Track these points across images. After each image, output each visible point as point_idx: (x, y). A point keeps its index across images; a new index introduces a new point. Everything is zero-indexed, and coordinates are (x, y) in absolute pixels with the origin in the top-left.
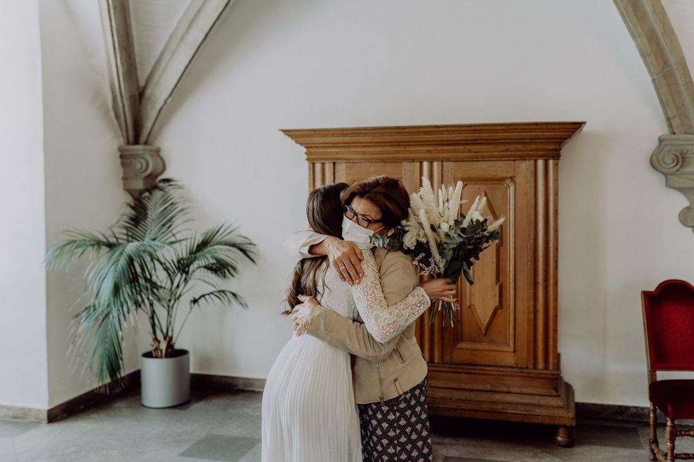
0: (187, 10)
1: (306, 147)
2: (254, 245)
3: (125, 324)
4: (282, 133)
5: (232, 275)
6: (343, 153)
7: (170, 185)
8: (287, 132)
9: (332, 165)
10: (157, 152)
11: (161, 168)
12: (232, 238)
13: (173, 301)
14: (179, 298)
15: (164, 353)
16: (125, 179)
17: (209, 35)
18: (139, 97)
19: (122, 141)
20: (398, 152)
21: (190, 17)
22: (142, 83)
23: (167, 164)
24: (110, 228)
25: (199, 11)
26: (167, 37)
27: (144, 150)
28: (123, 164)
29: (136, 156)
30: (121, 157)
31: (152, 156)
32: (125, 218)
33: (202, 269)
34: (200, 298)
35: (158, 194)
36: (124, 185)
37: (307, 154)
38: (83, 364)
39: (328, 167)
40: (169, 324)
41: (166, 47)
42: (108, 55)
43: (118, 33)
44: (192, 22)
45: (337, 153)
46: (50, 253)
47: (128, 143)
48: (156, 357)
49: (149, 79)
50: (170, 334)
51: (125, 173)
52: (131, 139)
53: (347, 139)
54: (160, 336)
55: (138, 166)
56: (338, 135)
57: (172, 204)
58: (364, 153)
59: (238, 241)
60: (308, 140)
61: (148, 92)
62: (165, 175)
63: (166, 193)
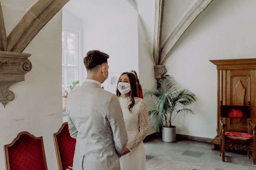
0: (178, 25)
1: (217, 65)
2: (195, 95)
4: (210, 61)
6: (230, 67)
7: (169, 77)
8: (212, 61)
9: (225, 71)
10: (164, 67)
11: (165, 72)
12: (188, 93)
14: (174, 110)
15: (169, 126)
16: (155, 75)
17: (185, 32)
18: (161, 50)
19: (155, 64)
20: (249, 67)
21: (179, 26)
22: (162, 47)
23: (167, 70)
24: (153, 89)
26: (171, 33)
27: (161, 66)
28: (155, 71)
29: (159, 68)
30: (155, 69)
31: (163, 68)
33: (179, 103)
35: (165, 80)
36: (155, 77)
37: (217, 67)
40: (170, 119)
41: (170, 36)
45: (227, 67)
47: (157, 64)
48: (167, 127)
49: (164, 46)
50: (170, 121)
51: (155, 73)
52: (158, 63)
53: (232, 63)
54: (168, 122)
55: (160, 71)
56: (228, 62)
57: (170, 83)
58: (237, 67)
59: (191, 94)
60: (218, 63)
61: (164, 50)
62: (167, 74)
63: (168, 80)
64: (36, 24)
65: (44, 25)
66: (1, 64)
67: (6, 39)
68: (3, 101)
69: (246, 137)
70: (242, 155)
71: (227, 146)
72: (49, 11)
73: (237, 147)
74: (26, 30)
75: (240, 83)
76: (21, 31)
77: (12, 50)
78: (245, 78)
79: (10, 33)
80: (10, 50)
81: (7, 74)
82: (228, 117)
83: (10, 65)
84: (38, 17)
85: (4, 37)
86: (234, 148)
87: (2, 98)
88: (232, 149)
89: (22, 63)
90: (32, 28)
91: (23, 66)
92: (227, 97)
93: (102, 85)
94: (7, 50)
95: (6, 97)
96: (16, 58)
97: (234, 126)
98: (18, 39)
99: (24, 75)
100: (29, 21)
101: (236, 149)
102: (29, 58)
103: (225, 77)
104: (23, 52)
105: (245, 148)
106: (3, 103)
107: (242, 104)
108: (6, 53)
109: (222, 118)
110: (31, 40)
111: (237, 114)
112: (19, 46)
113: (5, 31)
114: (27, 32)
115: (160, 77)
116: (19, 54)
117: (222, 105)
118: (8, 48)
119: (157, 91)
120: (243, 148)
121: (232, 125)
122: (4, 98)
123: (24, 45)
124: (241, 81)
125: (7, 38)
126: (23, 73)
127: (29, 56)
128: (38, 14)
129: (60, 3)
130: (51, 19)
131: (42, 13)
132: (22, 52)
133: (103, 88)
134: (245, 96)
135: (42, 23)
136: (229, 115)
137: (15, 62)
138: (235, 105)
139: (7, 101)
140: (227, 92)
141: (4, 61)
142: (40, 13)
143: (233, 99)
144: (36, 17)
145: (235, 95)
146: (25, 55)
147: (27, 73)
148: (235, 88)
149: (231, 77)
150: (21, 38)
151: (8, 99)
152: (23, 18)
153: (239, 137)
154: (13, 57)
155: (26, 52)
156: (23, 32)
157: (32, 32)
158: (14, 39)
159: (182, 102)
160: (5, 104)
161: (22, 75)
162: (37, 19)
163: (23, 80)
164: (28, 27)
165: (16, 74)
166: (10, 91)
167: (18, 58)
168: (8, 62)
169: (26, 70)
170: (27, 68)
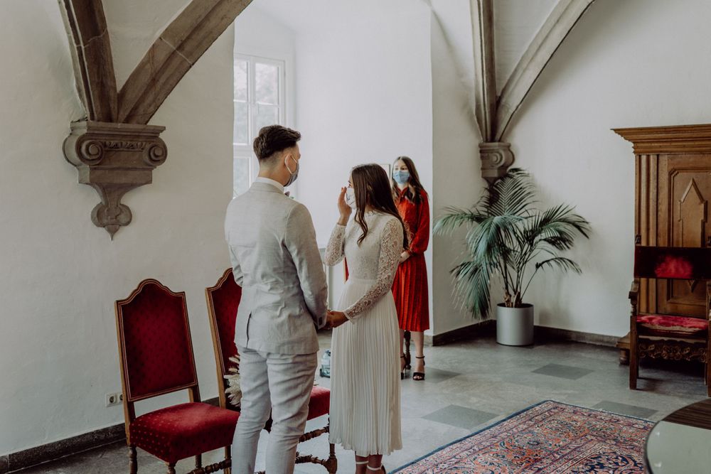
1: (634, 143)
2: (587, 223)
3: (492, 275)
4: (613, 132)
5: (568, 247)
6: (666, 147)
7: (519, 173)
8: (617, 131)
9: (656, 157)
10: (508, 148)
11: (511, 160)
12: (568, 216)
13: (521, 264)
14: (526, 262)
15: (514, 304)
16: (483, 169)
18: (496, 104)
19: (481, 140)
22: (499, 94)
23: (515, 156)
24: (474, 206)
25: (547, 37)
26: (520, 58)
27: (499, 146)
28: (482, 158)
29: (492, 151)
30: (481, 152)
31: (504, 150)
32: (484, 199)
33: (543, 242)
34: (543, 263)
35: (509, 181)
36: (483, 174)
37: (634, 148)
38: (462, 303)
39: (653, 159)
40: (518, 283)
41: (519, 65)
42: (476, 75)
43: (486, 59)
44: (540, 47)
45: (660, 146)
47: (487, 141)
48: (508, 307)
49: (504, 91)
50: (519, 290)
51: (483, 164)
52: (489, 137)
53: (669, 135)
55: (495, 159)
56: (661, 133)
57: (521, 188)
58: (684, 146)
59: (574, 219)
60: (635, 137)
61: (503, 101)
62: (514, 166)
63: (515, 180)
64: (176, 62)
65: (193, 64)
66: (107, 149)
67: (116, 97)
68: (111, 226)
69: (690, 327)
70: (692, 378)
71: (642, 348)
72: (202, 33)
73: (668, 353)
74: (157, 74)
75: (693, 188)
76: (145, 79)
77: (127, 120)
78: (705, 173)
79: (124, 83)
80: (123, 120)
81: (118, 168)
82: (654, 276)
83: (123, 151)
84: (181, 47)
85: (112, 94)
86: (660, 354)
87: (107, 219)
88: (655, 356)
89: (148, 146)
90: (167, 74)
91: (149, 153)
92: (660, 226)
93: (287, 189)
94: (117, 121)
95: (116, 217)
96: (136, 136)
97: (676, 301)
98: (140, 95)
99: (151, 171)
100: (161, 56)
101: (665, 358)
102: (162, 136)
103: (656, 173)
104: (148, 124)
105: (689, 354)
106: (109, 230)
107: (699, 245)
108: (115, 126)
109: (638, 279)
110: (166, 97)
111: (677, 270)
112: (141, 110)
113: (115, 81)
114: (158, 81)
115: (494, 173)
116: (140, 127)
117: (639, 245)
118: (120, 116)
119: (482, 211)
120: (683, 356)
121: (671, 300)
122: (111, 219)
123: (152, 108)
124: (695, 184)
125: (118, 94)
126: (148, 167)
127: (162, 131)
128: (180, 42)
129: (225, 15)
130: (206, 50)
131: (188, 38)
132: (147, 122)
133: (287, 194)
134: (704, 223)
135: (187, 59)
136: (656, 272)
137: (133, 143)
138: (681, 246)
139: (118, 226)
140: (659, 213)
141: (113, 143)
142: (184, 38)
143: (675, 233)
144: (175, 49)
145: (679, 221)
146: (152, 128)
147: (158, 167)
148: (680, 201)
149: (670, 174)
150: (146, 93)
151: (118, 221)
152: (150, 51)
153: (673, 325)
154: (129, 134)
155: (154, 122)
156: (150, 81)
157: (168, 79)
158: (132, 97)
159: (552, 241)
160: (113, 232)
161: (146, 172)
162: (178, 52)
163: (149, 182)
164: (159, 72)
165: (136, 169)
166: (123, 205)
167: (138, 136)
168: (119, 145)
169: (155, 161)
170: (156, 156)
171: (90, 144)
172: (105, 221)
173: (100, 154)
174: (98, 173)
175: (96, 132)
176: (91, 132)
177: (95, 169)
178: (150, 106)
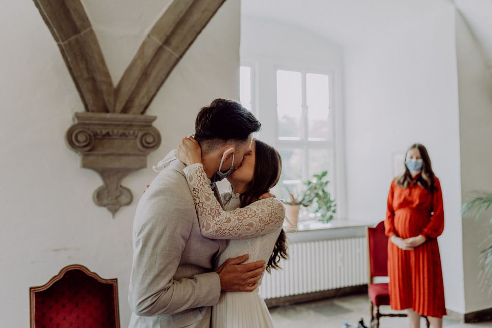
46: (465, 205)
64: (164, 57)
65: (181, 57)
66: (99, 137)
67: (113, 92)
68: (112, 206)
72: (186, 28)
76: (136, 73)
77: (125, 110)
79: (120, 79)
80: (119, 111)
81: (111, 154)
83: (116, 139)
84: (167, 42)
85: (104, 87)
87: (108, 199)
89: (140, 134)
90: (158, 68)
91: (142, 139)
94: (114, 111)
95: (117, 198)
96: (129, 125)
98: (133, 88)
99: (145, 155)
100: (150, 52)
106: (110, 210)
110: (158, 90)
112: (137, 102)
114: (150, 74)
118: (116, 108)
122: (111, 199)
126: (142, 154)
127: (154, 120)
128: (165, 38)
130: (192, 43)
131: (173, 33)
132: (143, 113)
135: (174, 53)
137: (126, 132)
139: (118, 206)
141: (104, 132)
142: (168, 34)
144: (160, 43)
146: (148, 118)
147: (152, 153)
150: (138, 86)
151: (119, 201)
152: (140, 49)
154: (120, 123)
156: (140, 75)
157: (158, 73)
158: (126, 91)
160: (114, 211)
161: (141, 158)
162: (165, 47)
163: (144, 166)
164: (148, 66)
165: (129, 155)
166: (125, 188)
167: (131, 126)
168: (111, 133)
169: (148, 148)
170: (148, 143)
171: (80, 132)
172: (105, 202)
173: (88, 141)
174: (91, 158)
175: (87, 122)
176: (82, 122)
177: (87, 155)
178: (143, 97)
